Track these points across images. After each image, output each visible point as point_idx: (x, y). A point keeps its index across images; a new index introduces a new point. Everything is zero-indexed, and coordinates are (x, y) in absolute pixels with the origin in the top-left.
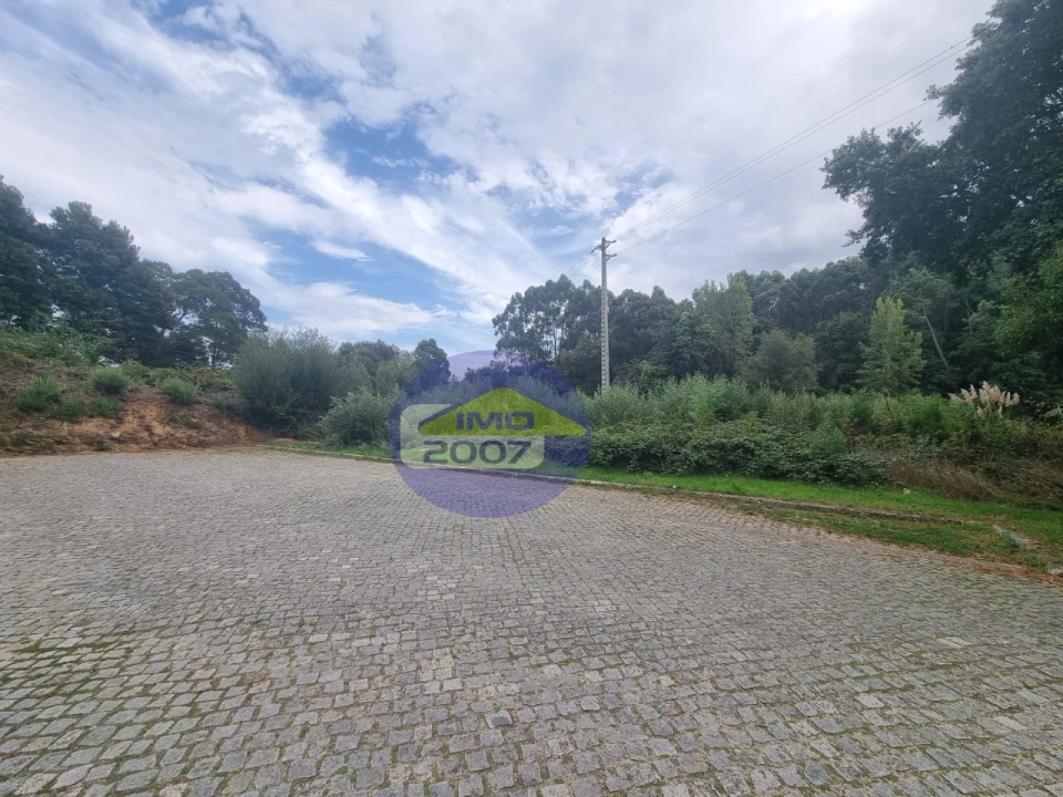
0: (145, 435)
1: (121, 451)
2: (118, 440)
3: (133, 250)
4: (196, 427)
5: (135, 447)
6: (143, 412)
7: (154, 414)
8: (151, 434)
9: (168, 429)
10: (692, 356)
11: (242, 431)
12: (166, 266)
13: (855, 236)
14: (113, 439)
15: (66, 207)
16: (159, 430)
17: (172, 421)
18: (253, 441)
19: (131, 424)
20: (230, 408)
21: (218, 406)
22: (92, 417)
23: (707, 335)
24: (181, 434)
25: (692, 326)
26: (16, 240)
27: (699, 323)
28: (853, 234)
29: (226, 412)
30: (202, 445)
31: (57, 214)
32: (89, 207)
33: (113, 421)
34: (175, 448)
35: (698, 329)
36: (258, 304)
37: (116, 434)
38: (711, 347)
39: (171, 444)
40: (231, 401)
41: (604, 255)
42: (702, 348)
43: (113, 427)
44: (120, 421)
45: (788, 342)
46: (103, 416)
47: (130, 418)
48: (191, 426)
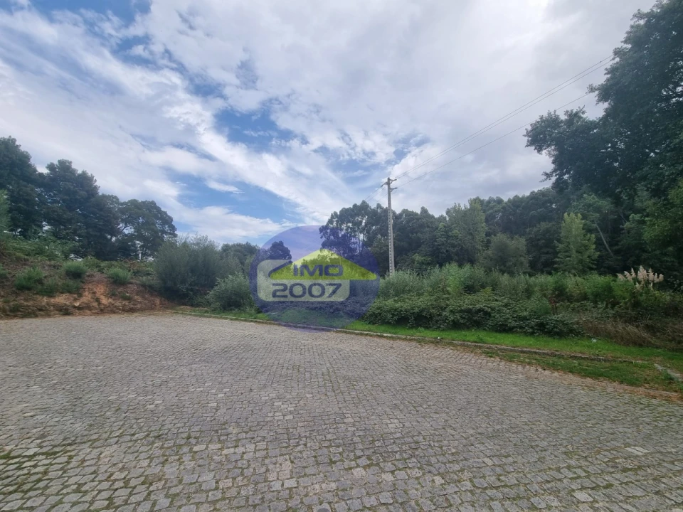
0: (95, 304)
1: (80, 314)
2: (79, 308)
3: (96, 188)
4: (129, 299)
5: (88, 312)
6: (95, 290)
7: (102, 291)
8: (100, 304)
9: (110, 300)
10: (447, 251)
11: (158, 301)
12: (116, 197)
13: (548, 175)
14: (75, 307)
15: (56, 163)
16: (105, 301)
17: (112, 295)
18: (164, 307)
19: (87, 297)
20: (150, 286)
21: (143, 285)
22: (62, 293)
23: (457, 237)
24: (118, 303)
25: (446, 232)
26: (25, 183)
27: (451, 230)
29: (149, 289)
30: (132, 311)
31: (51, 167)
32: (70, 163)
33: (76, 296)
34: (114, 313)
35: (450, 234)
36: (172, 220)
37: (77, 304)
38: (459, 245)
39: (112, 310)
40: (152, 282)
41: (389, 188)
42: (454, 246)
43: (75, 300)
44: (80, 295)
45: (508, 242)
46: (70, 292)
47: (87, 293)
48: (125, 298)
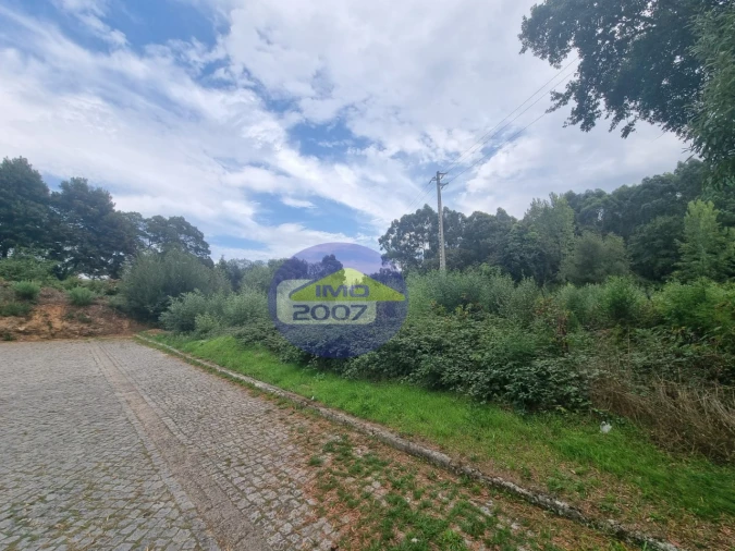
0: (46, 328)
1: (25, 340)
2: (24, 333)
4: (89, 322)
5: (36, 337)
6: (49, 312)
7: (58, 313)
8: (51, 328)
9: (65, 323)
10: (521, 258)
11: (126, 324)
14: (20, 332)
15: (69, 180)
16: (58, 324)
17: (69, 317)
18: (133, 330)
19: (37, 320)
20: (119, 307)
21: (111, 306)
22: (5, 316)
23: (534, 241)
24: (74, 327)
25: (521, 234)
27: (526, 232)
29: (119, 310)
30: (90, 334)
31: (64, 185)
33: (23, 319)
34: (68, 337)
35: (525, 237)
36: (202, 236)
37: (22, 328)
39: (66, 335)
40: (118, 303)
41: (439, 184)
42: (530, 251)
43: (21, 323)
44: (29, 318)
46: (15, 314)
47: (37, 317)
48: (84, 321)
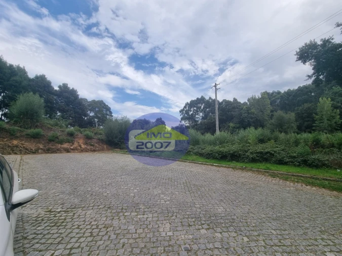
0: (79, 148)
1: (73, 152)
3: (78, 95)
4: (93, 145)
5: (77, 151)
6: (79, 141)
7: (82, 142)
8: (81, 147)
9: (85, 146)
11: (105, 146)
12: (86, 99)
13: (310, 77)
14: (71, 149)
15: (62, 85)
16: (83, 146)
17: (86, 144)
18: (108, 150)
19: (76, 145)
20: (102, 140)
21: (99, 139)
22: (66, 143)
23: (253, 114)
24: (88, 148)
25: (248, 111)
26: (50, 95)
27: (250, 109)
28: (309, 76)
29: (101, 141)
30: (94, 151)
31: (60, 87)
32: (67, 84)
33: (71, 144)
34: (87, 152)
35: (250, 112)
36: (110, 109)
37: (72, 148)
38: (255, 117)
39: (86, 150)
40: (102, 138)
41: (216, 89)
42: (252, 118)
43: (71, 146)
44: (73, 144)
45: (284, 115)
46: (69, 142)
47: (76, 143)
48: (91, 145)
